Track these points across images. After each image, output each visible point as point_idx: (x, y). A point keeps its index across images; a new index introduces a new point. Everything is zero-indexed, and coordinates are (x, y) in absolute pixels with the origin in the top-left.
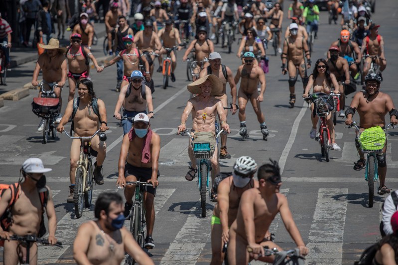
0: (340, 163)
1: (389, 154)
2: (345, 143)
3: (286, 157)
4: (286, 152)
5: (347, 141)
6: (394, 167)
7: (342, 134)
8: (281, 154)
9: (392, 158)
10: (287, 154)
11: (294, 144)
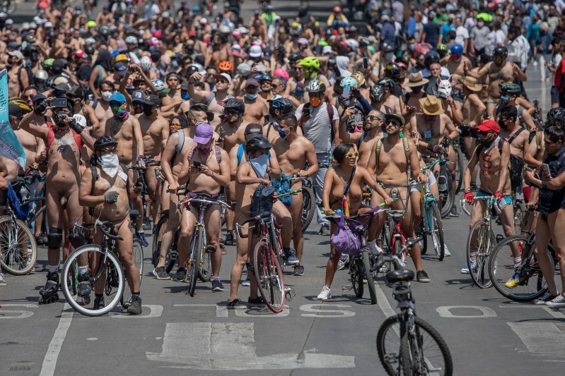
0: (161, 363)
1: (252, 343)
2: (168, 325)
3: (56, 356)
4: (56, 345)
5: (172, 321)
6: (260, 368)
7: (161, 308)
8: (45, 350)
9: (256, 351)
10: (59, 349)
11: (70, 329)
